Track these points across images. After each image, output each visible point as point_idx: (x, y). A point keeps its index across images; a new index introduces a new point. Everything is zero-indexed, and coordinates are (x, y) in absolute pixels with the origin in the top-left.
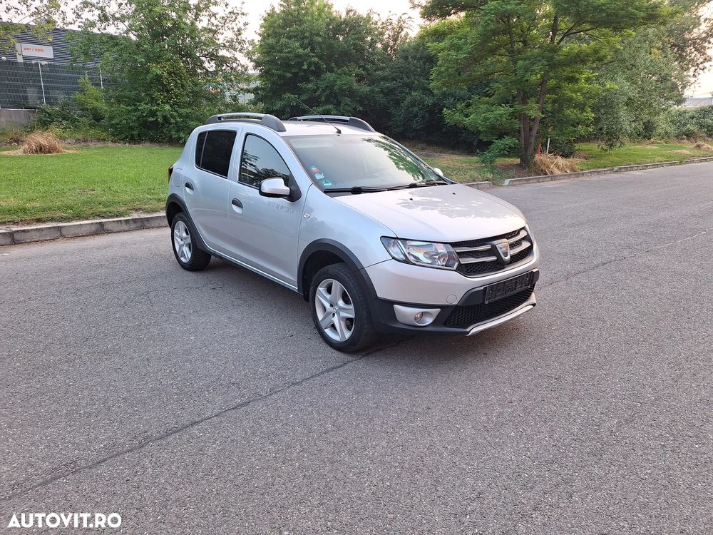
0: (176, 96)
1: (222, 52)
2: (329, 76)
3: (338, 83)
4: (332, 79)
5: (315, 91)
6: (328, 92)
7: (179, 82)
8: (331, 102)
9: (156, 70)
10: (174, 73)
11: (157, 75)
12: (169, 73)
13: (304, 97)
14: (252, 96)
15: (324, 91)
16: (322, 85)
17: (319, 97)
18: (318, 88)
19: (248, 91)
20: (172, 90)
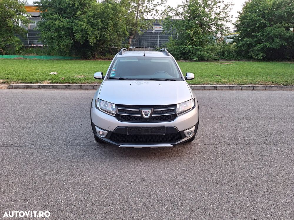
0: (195, 42)
1: (219, 23)
2: (269, 29)
3: (273, 32)
4: (270, 30)
5: (261, 36)
6: (268, 36)
7: (197, 36)
8: (270, 41)
9: (188, 32)
10: (196, 33)
11: (188, 34)
12: (194, 33)
13: (255, 40)
14: (232, 40)
15: (266, 36)
16: (265, 33)
17: (263, 39)
18: (263, 35)
19: (230, 38)
20: (194, 39)
